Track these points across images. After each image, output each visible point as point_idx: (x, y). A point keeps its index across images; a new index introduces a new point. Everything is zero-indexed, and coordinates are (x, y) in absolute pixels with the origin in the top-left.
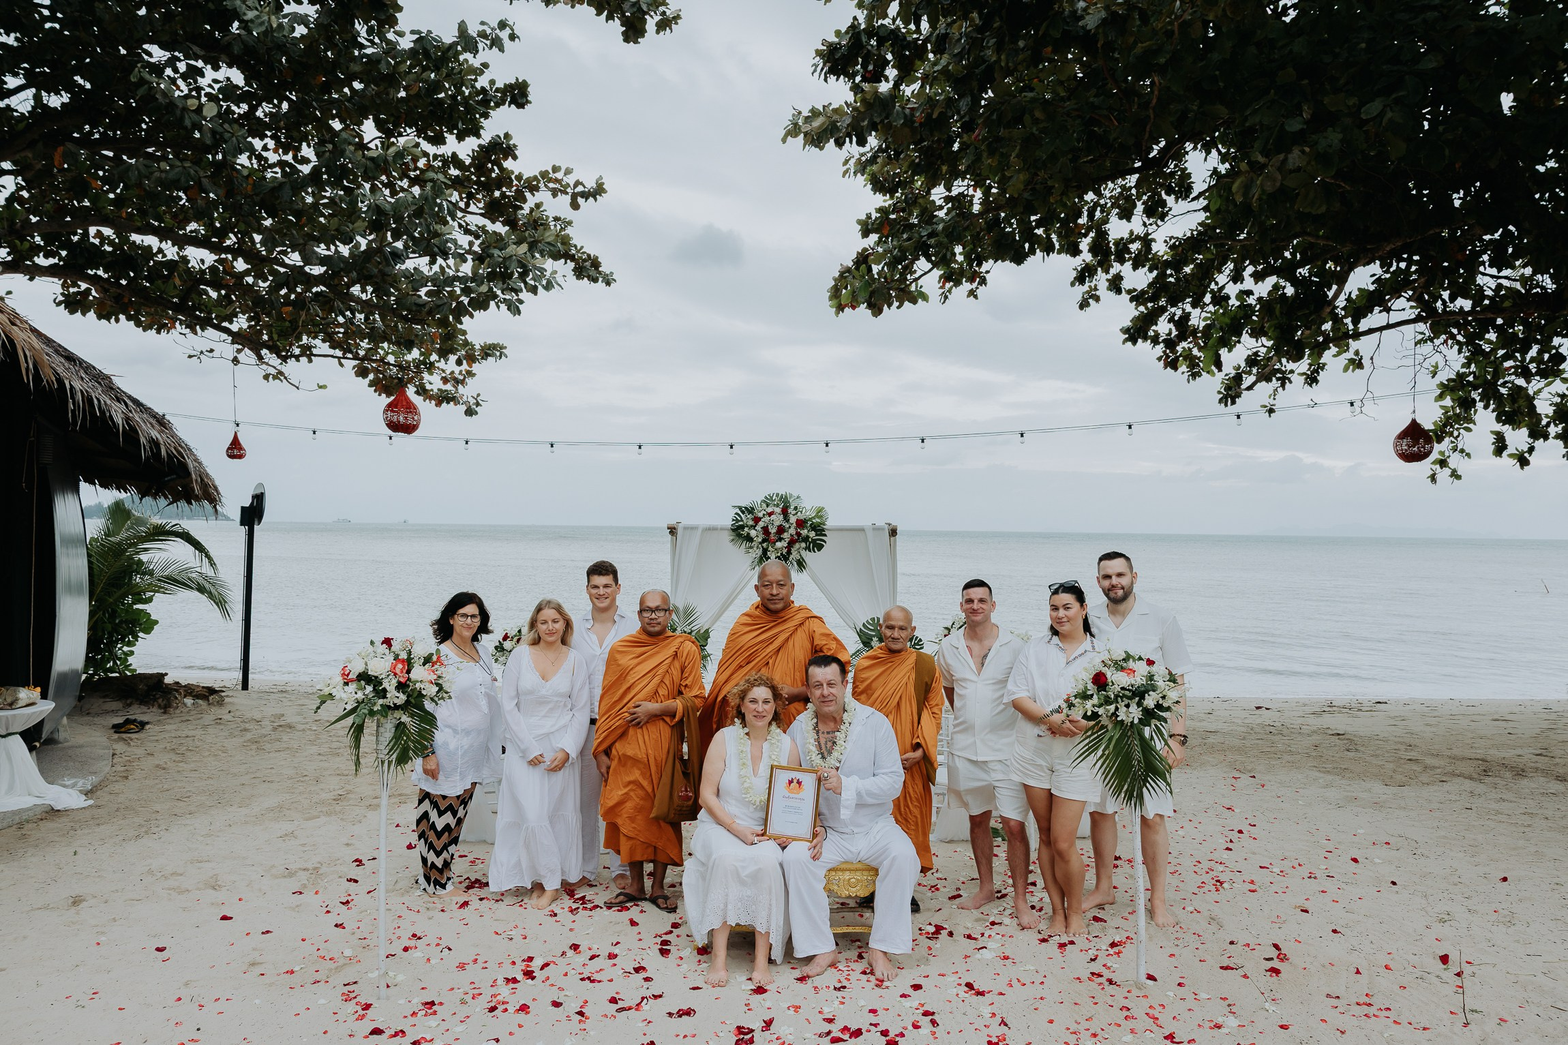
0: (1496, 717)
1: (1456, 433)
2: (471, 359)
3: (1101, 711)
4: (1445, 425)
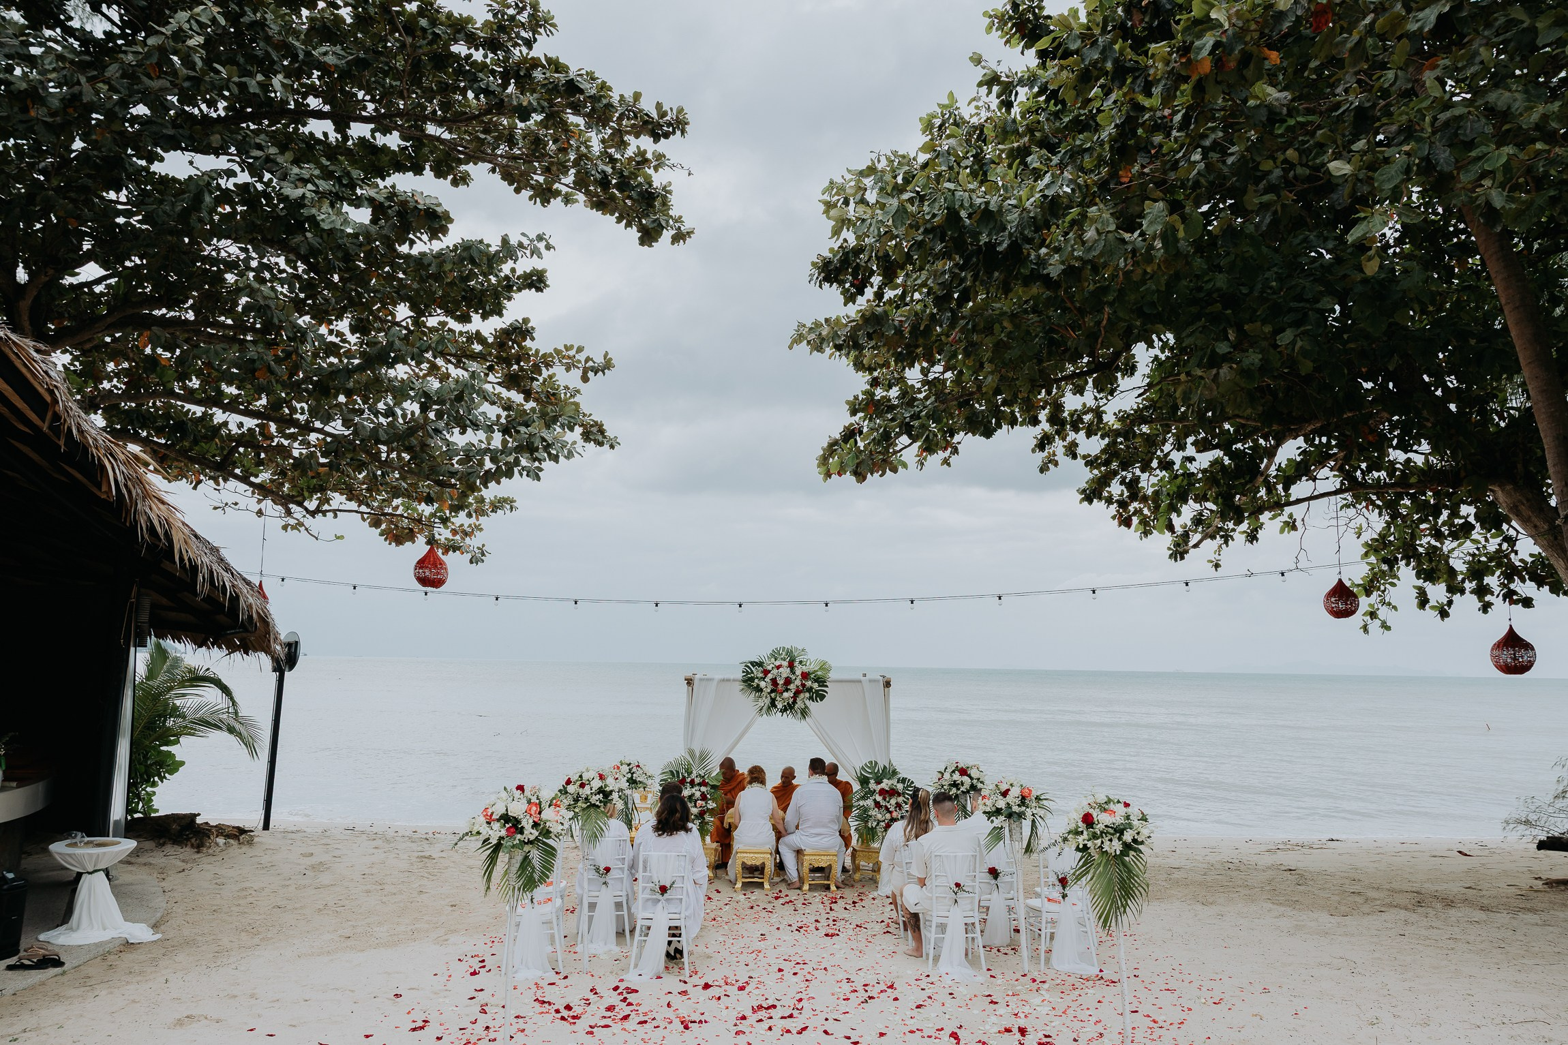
0: (1434, 854)
1: (1382, 588)
2: (481, 512)
3: (1089, 844)
4: (1372, 581)
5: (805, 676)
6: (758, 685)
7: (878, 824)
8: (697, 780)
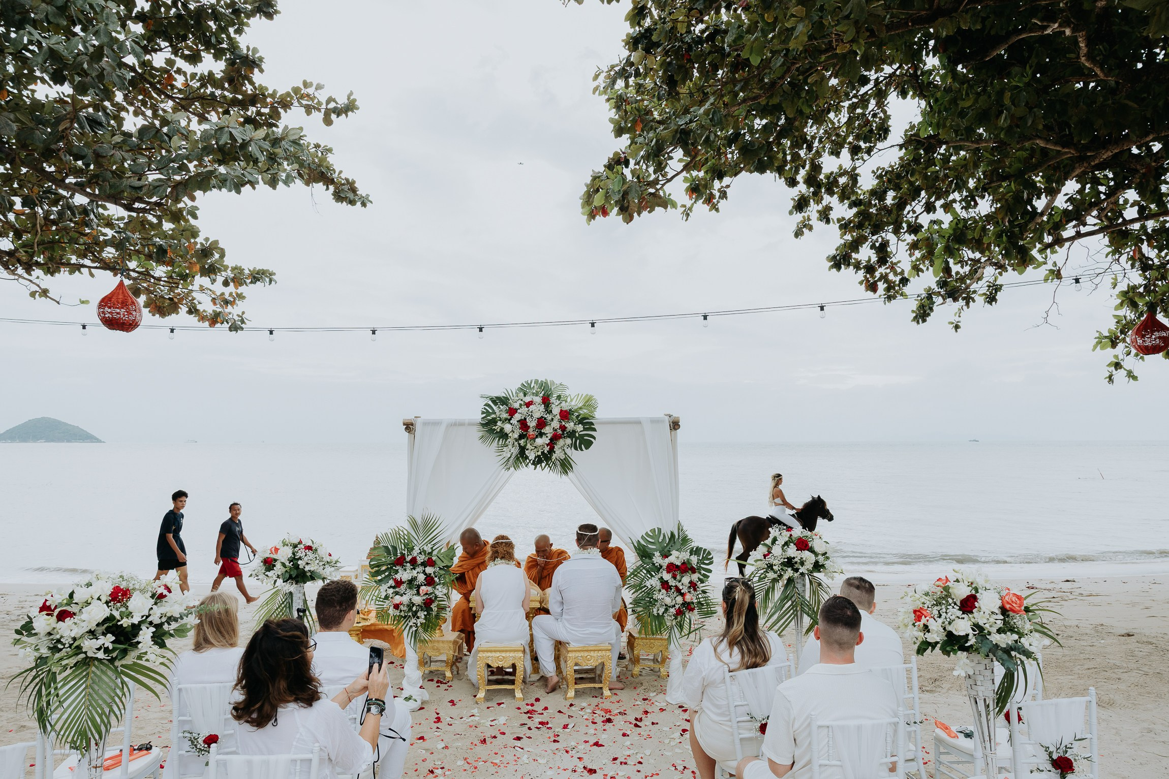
2: (239, 281)
5: (565, 415)
6: (502, 429)
7: (666, 610)
8: (421, 559)
